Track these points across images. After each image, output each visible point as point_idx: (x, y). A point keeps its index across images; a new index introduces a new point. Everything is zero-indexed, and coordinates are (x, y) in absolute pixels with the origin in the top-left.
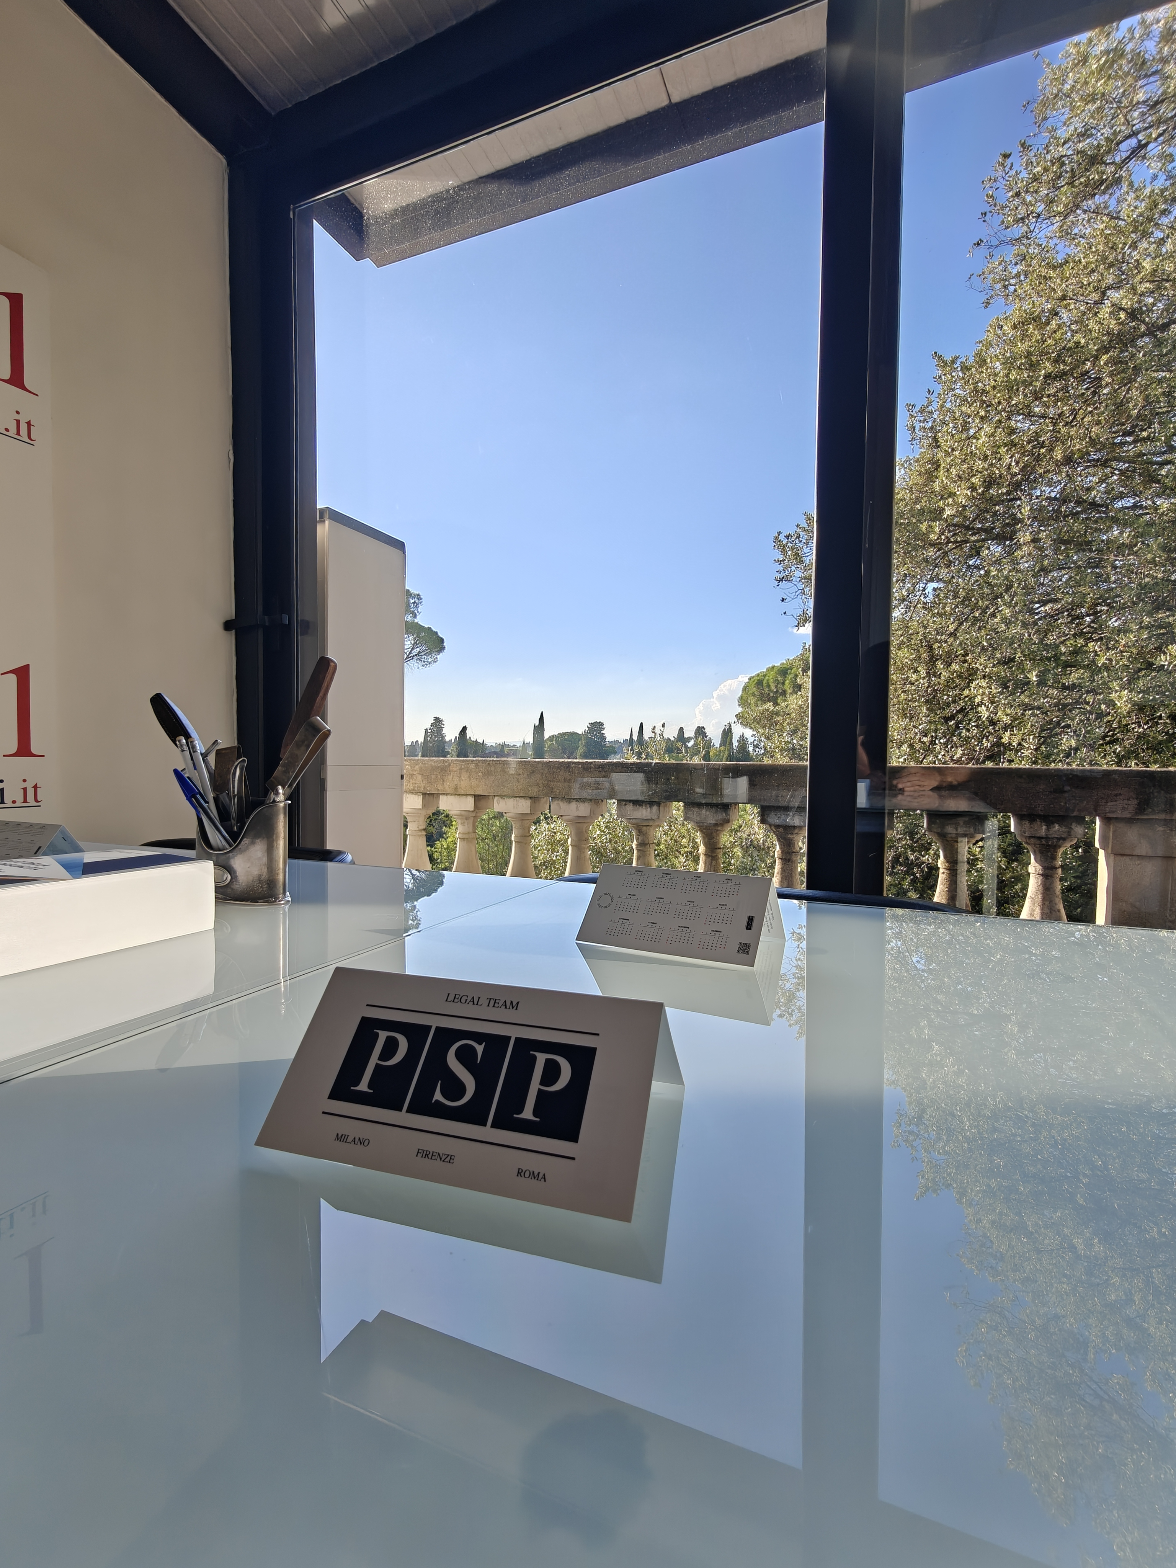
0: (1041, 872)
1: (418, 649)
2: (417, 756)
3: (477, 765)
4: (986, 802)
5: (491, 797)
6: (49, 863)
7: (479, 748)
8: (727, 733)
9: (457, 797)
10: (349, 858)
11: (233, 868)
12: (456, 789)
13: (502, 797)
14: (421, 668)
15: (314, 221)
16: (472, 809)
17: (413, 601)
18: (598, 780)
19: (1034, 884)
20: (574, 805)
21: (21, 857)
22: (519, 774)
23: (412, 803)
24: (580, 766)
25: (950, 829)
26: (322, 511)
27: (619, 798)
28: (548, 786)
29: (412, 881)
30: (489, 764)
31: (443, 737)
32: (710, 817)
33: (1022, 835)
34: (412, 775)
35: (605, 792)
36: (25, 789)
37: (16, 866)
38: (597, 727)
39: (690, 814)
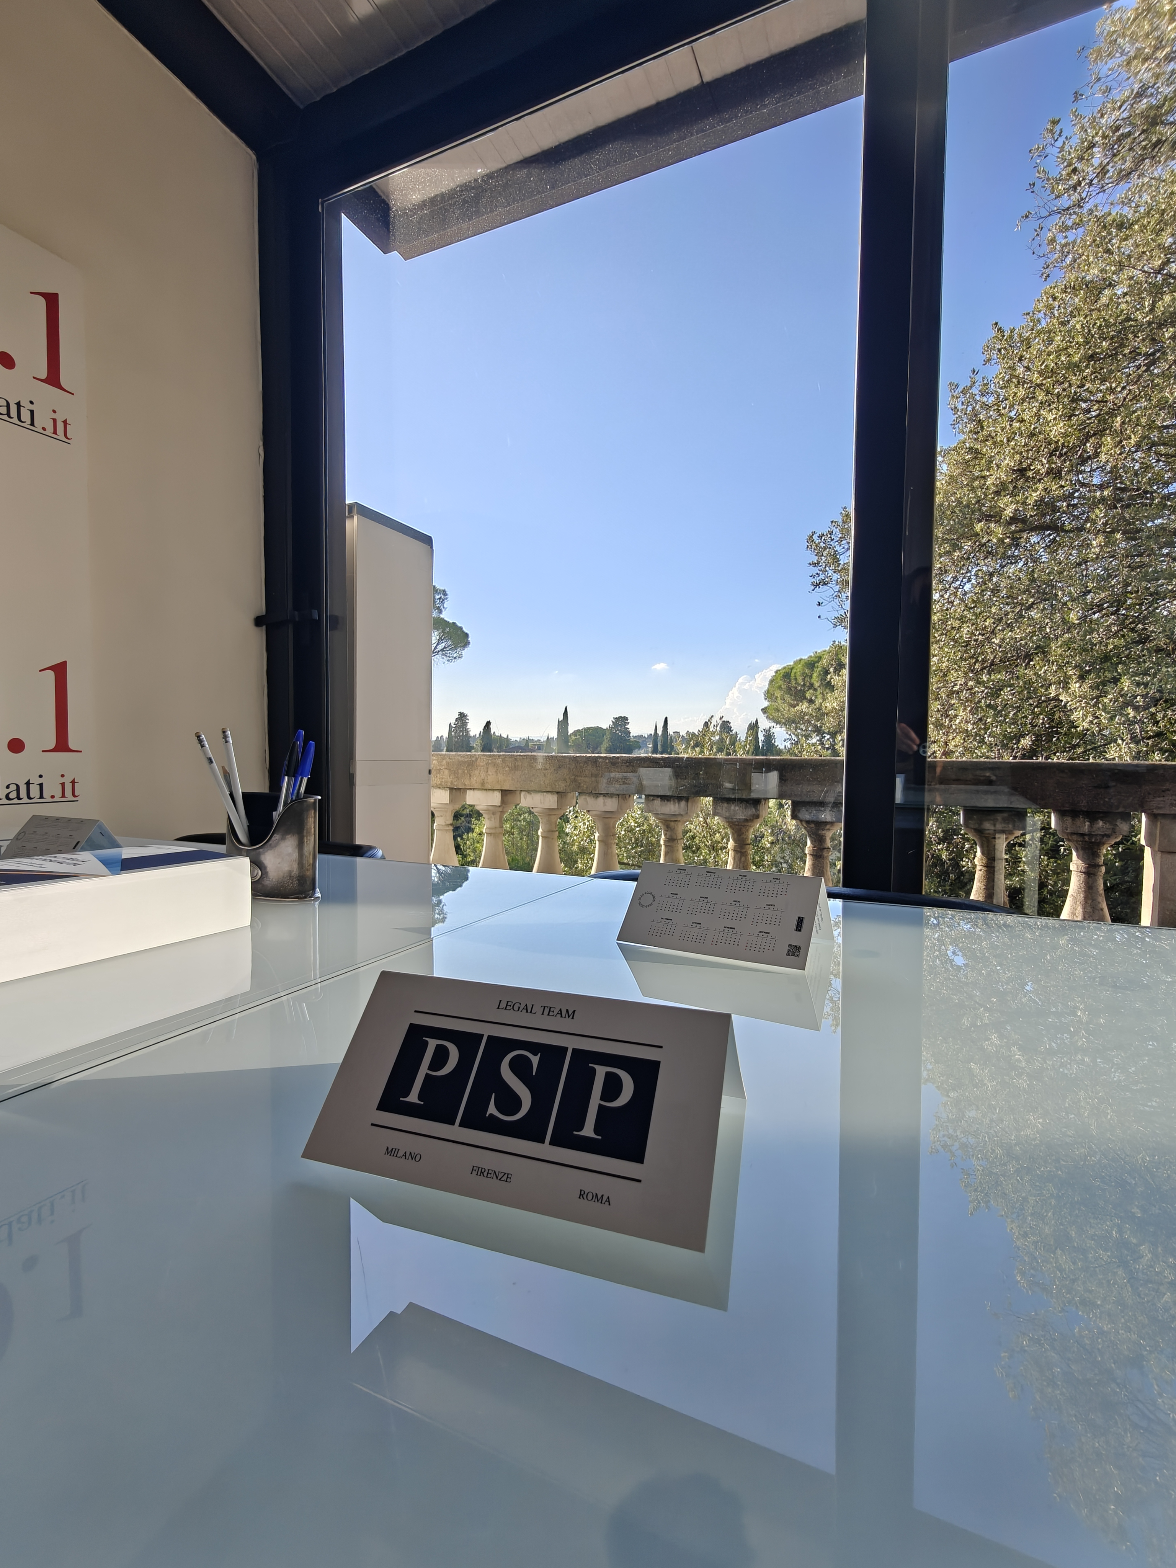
0: (1083, 870)
1: (443, 644)
2: (442, 751)
3: (503, 760)
4: (1026, 797)
5: (518, 792)
6: (88, 859)
7: (504, 744)
8: (754, 727)
9: (484, 792)
10: (380, 853)
11: (263, 863)
12: (483, 784)
13: (529, 792)
14: (446, 662)
15: (343, 214)
16: (500, 804)
17: (439, 597)
18: (625, 774)
19: (1076, 883)
20: (601, 799)
21: (60, 852)
22: (546, 769)
23: (440, 798)
24: (607, 761)
25: (987, 825)
26: (351, 506)
27: (646, 794)
28: (575, 781)
29: (438, 875)
30: (515, 758)
31: (467, 731)
32: (739, 812)
33: (1063, 832)
34: (440, 770)
35: (633, 787)
36: (63, 784)
37: (55, 861)
38: (621, 722)
39: (719, 810)
